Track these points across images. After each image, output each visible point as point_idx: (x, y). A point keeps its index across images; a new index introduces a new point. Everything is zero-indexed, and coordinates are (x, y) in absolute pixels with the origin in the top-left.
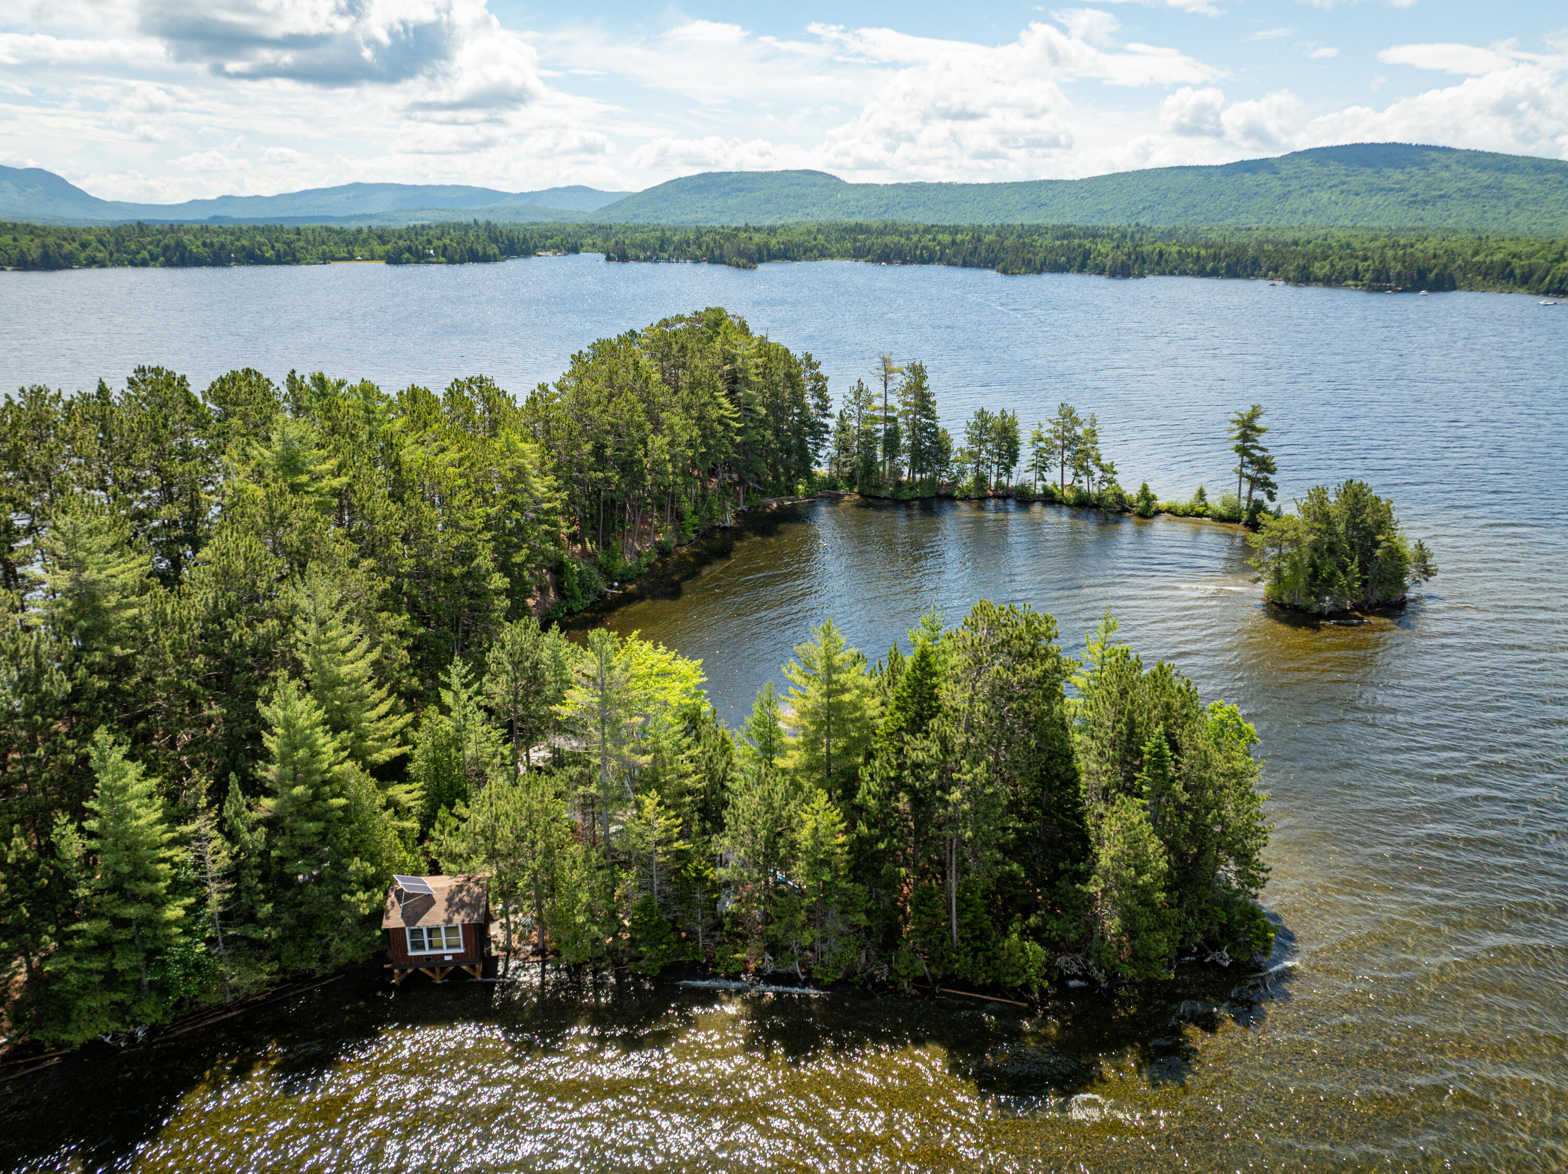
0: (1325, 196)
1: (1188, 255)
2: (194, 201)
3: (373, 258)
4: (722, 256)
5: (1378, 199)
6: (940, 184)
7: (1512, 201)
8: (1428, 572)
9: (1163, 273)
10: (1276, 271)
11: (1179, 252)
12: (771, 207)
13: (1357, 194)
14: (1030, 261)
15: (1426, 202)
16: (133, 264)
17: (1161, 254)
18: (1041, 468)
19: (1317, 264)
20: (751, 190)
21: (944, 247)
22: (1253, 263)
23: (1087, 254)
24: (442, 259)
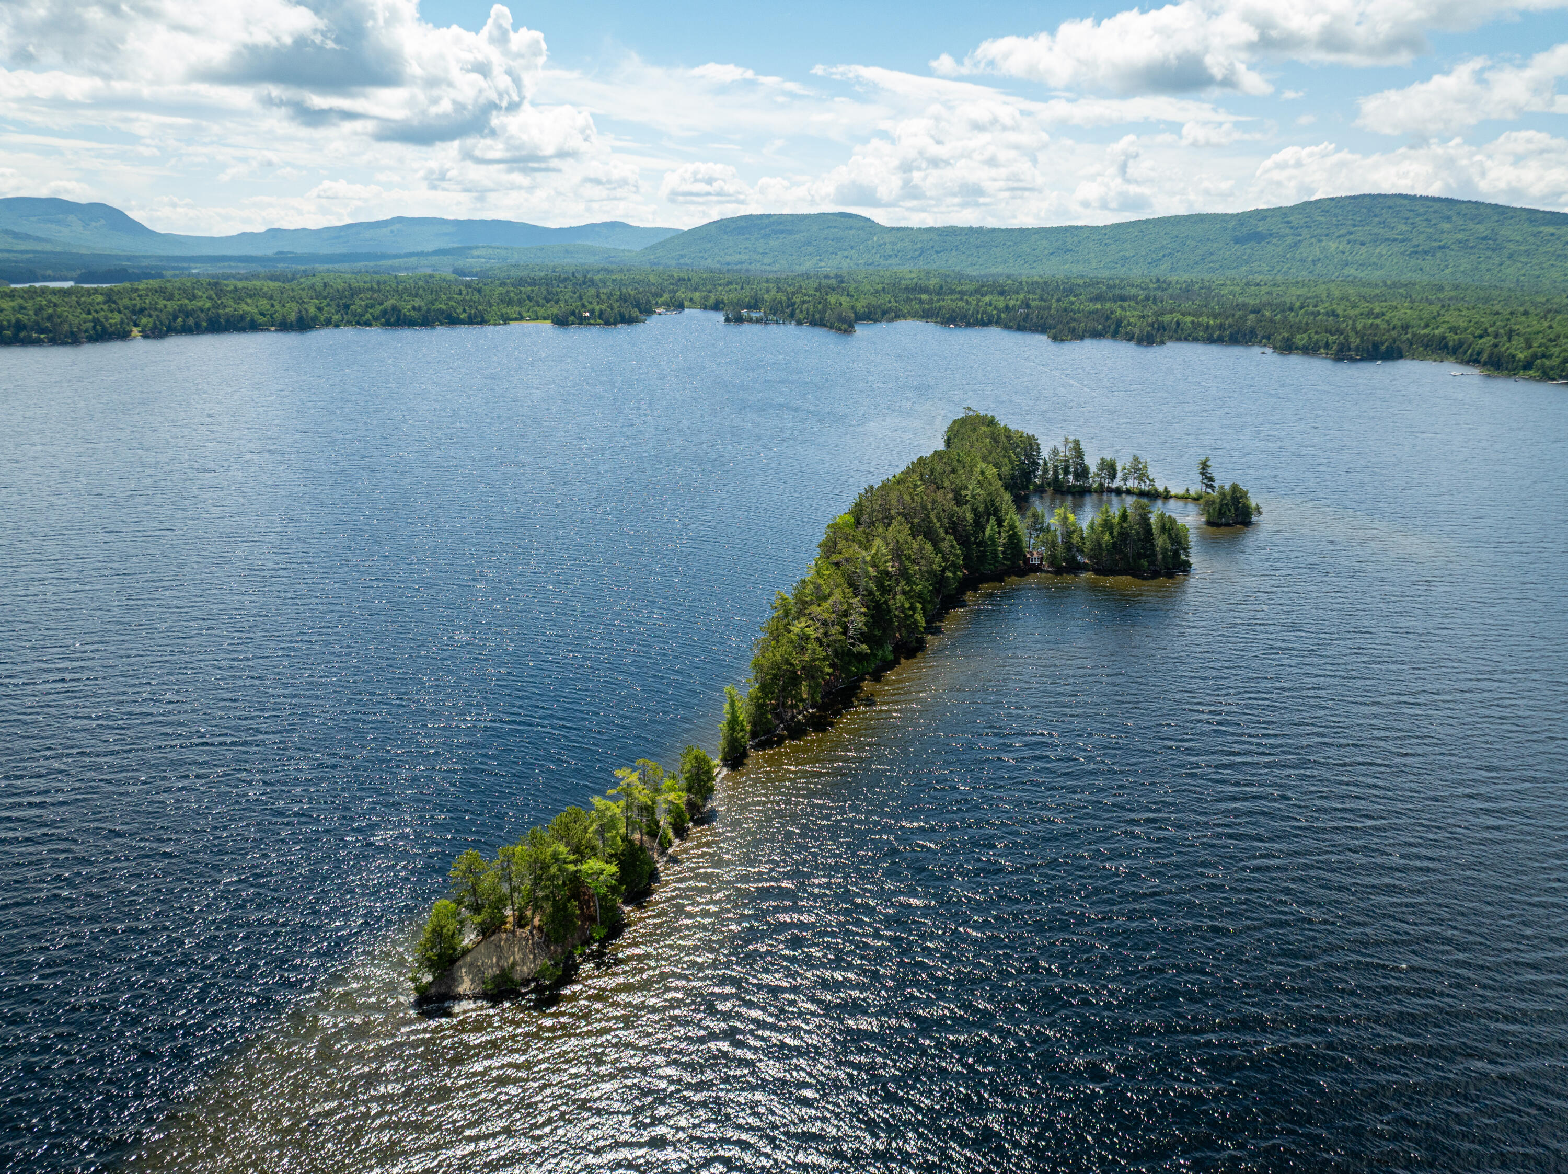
0: (1333, 246)
1: (1200, 324)
2: (244, 234)
3: (537, 318)
4: (822, 319)
5: (1383, 249)
6: (971, 229)
7: (1506, 252)
8: (1260, 513)
9: (1179, 339)
10: (1269, 339)
11: (1193, 322)
12: (810, 249)
13: (1363, 244)
14: (1074, 329)
15: (1426, 253)
16: (358, 323)
17: (1178, 323)
18: (1125, 480)
19: (1299, 336)
20: (791, 232)
21: (1000, 311)
22: (1251, 332)
23: (1119, 323)
24: (599, 321)
